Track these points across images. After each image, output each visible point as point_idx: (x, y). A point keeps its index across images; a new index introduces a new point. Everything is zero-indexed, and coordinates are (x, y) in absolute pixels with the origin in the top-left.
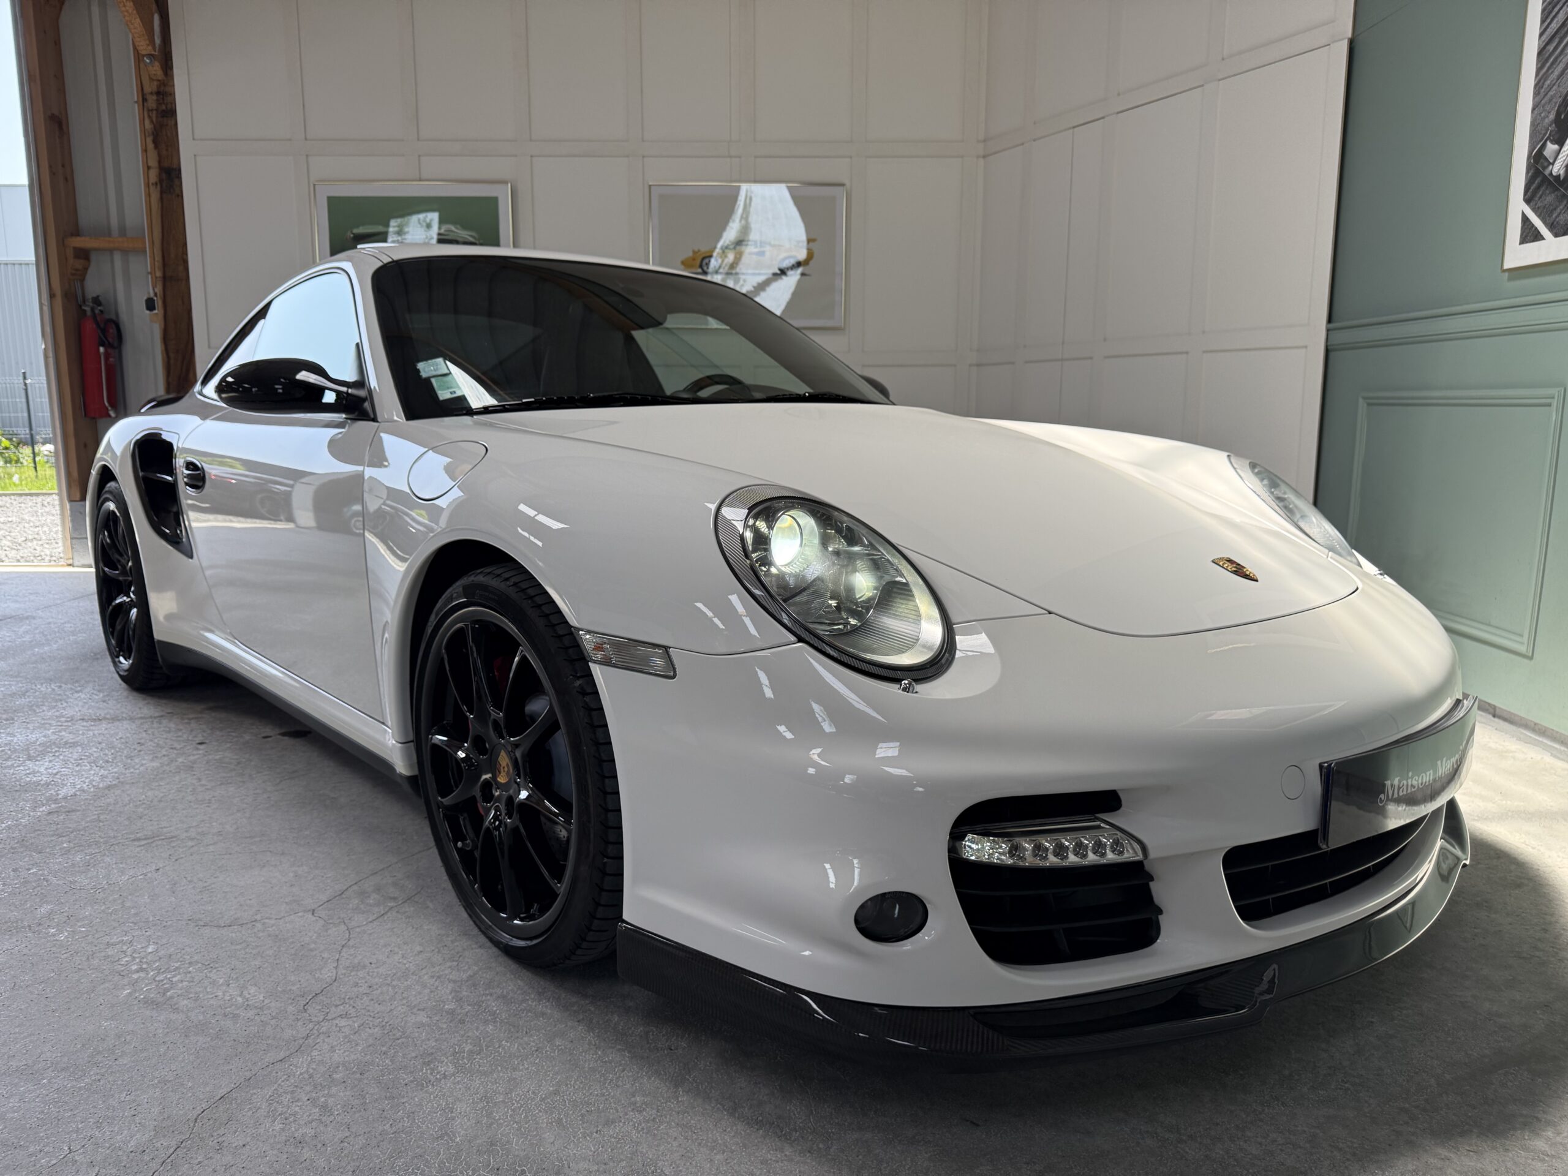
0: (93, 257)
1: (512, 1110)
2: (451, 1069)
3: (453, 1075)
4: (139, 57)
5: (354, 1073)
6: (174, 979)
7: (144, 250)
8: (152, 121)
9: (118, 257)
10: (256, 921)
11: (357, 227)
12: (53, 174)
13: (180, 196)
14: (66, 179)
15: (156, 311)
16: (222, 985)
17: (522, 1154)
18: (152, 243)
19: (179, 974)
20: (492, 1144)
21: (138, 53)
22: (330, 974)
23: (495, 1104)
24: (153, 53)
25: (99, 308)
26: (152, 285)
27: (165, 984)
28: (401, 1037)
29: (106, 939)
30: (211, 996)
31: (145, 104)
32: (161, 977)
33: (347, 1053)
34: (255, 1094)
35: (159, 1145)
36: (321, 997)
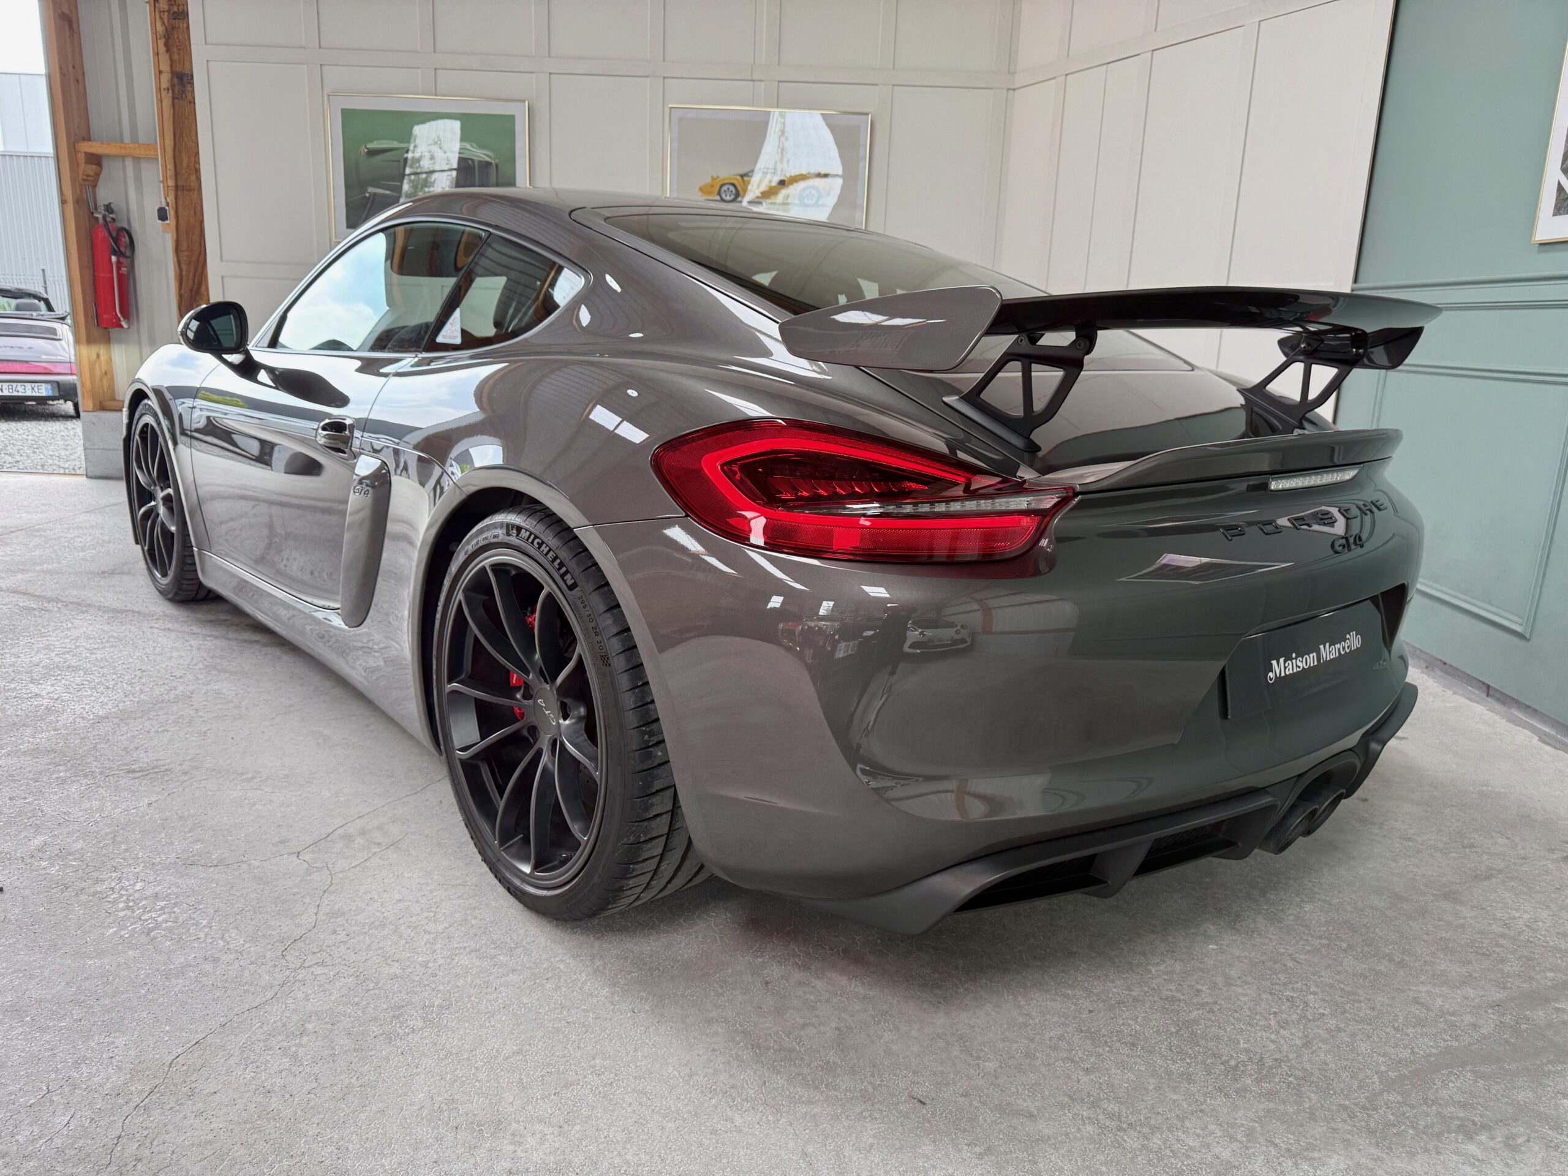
0: (105, 164)
2: (420, 1023)
3: (421, 1029)
5: (326, 1023)
6: (160, 919)
7: (157, 159)
8: (163, 23)
9: (129, 163)
10: (242, 862)
11: (371, 141)
12: (63, 75)
13: (193, 102)
14: (77, 81)
15: (168, 222)
16: (205, 926)
17: (481, 1113)
18: (164, 150)
19: (164, 914)
20: (453, 1102)
22: (310, 920)
23: (459, 1061)
25: (111, 216)
26: (164, 193)
27: (150, 924)
28: (374, 989)
29: (96, 874)
30: (193, 938)
31: (157, 5)
32: (146, 917)
33: (321, 1002)
34: (229, 1040)
35: (133, 1088)
36: (299, 944)
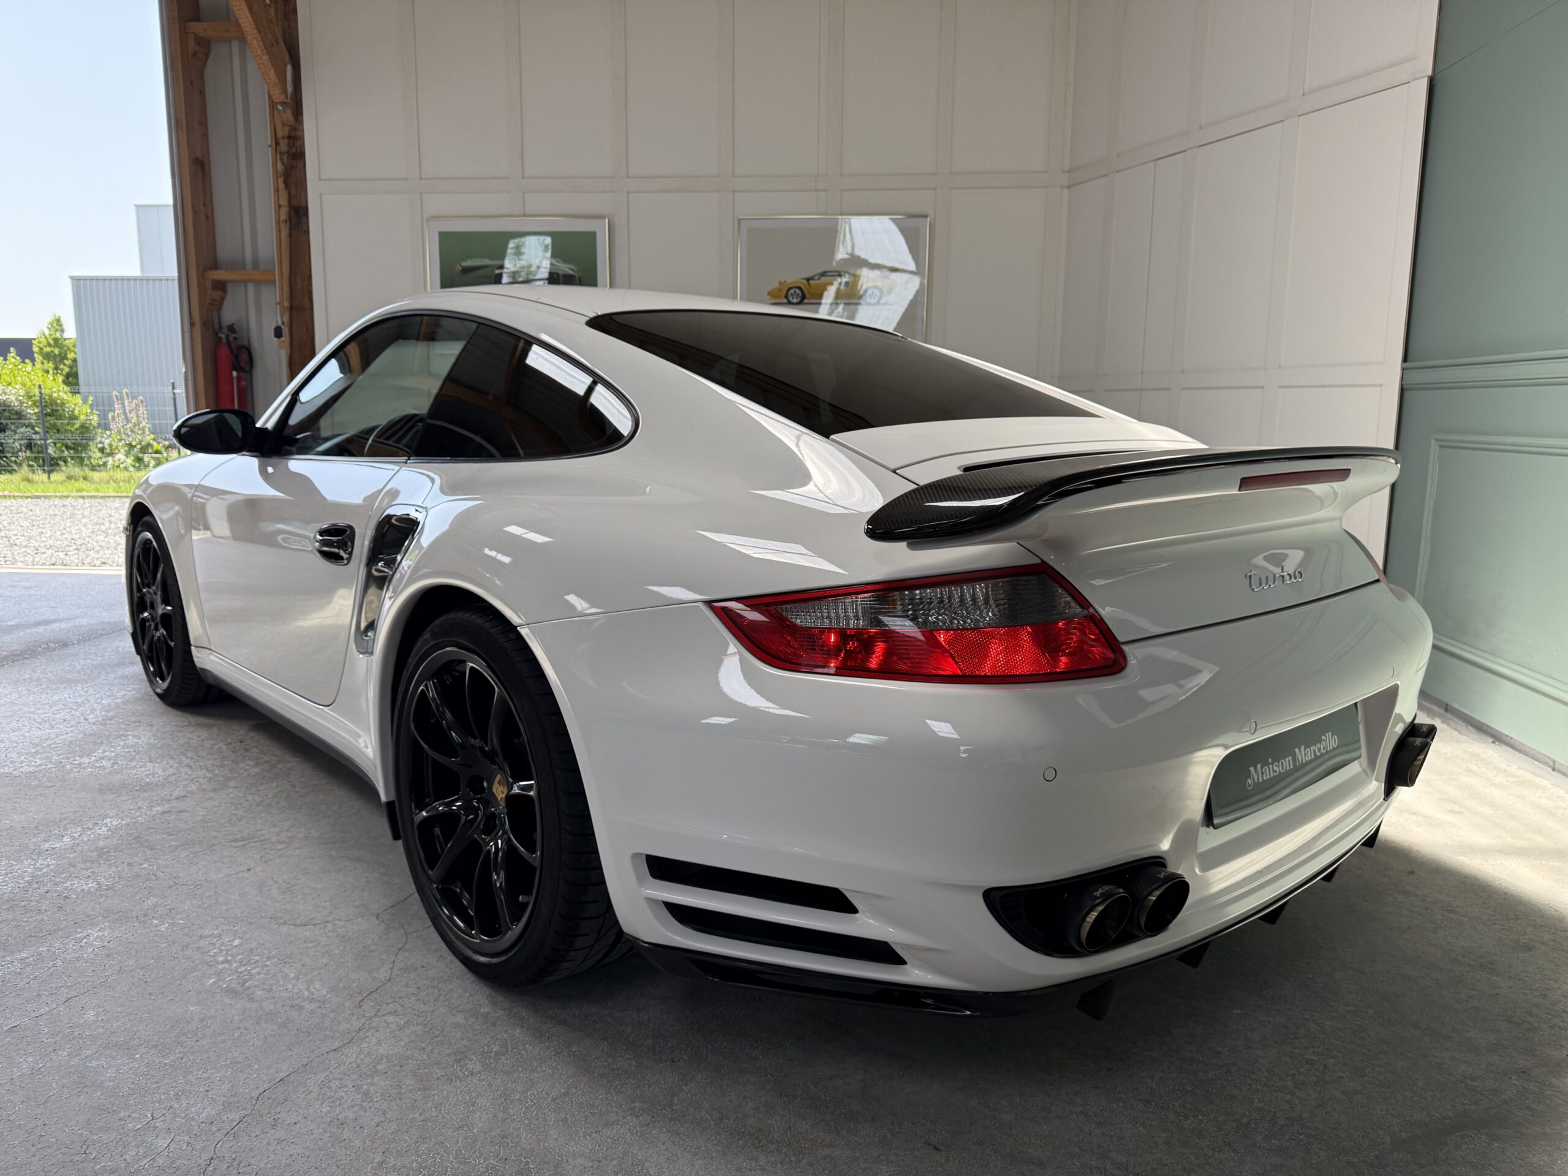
0: (229, 288)
1: (527, 1108)
2: (478, 1067)
3: (479, 1072)
4: (273, 105)
5: (395, 1065)
6: (253, 972)
7: (274, 282)
8: (283, 163)
9: (251, 288)
10: (327, 922)
11: (465, 260)
12: (195, 212)
13: (307, 232)
14: (207, 217)
15: (283, 339)
16: (293, 978)
17: (528, 1147)
18: (281, 275)
19: (258, 967)
20: (504, 1137)
21: (272, 101)
22: (385, 974)
23: (512, 1101)
24: (285, 101)
25: (234, 335)
26: (281, 313)
27: (245, 975)
28: (439, 1036)
29: (199, 932)
30: (282, 989)
31: (278, 148)
32: (242, 969)
33: (391, 1047)
34: (309, 1079)
35: (225, 1118)
36: (375, 995)
